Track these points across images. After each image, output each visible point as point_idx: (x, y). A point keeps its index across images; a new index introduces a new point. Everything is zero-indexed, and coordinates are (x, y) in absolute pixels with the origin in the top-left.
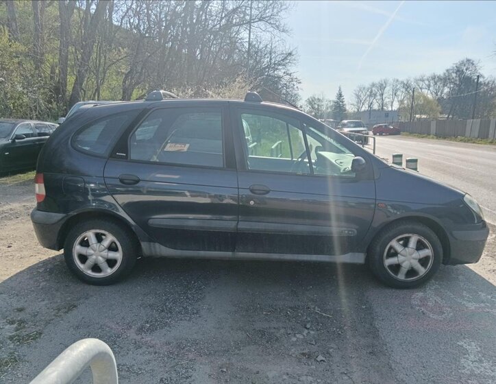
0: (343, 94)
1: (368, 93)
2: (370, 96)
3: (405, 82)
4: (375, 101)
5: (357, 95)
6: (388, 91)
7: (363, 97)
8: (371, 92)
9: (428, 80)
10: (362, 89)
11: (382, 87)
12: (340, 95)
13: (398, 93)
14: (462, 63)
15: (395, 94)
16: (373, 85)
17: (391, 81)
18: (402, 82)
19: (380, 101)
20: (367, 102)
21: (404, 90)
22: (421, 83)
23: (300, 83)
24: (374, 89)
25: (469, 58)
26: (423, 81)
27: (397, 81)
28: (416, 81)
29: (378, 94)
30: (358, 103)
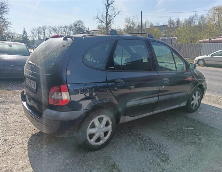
0: (26, 31)
1: (38, 32)
2: (39, 33)
3: (54, 28)
4: (41, 35)
5: (32, 32)
6: (47, 31)
7: (35, 33)
8: (39, 31)
9: (63, 28)
10: (34, 29)
11: (44, 29)
12: (25, 32)
13: (52, 32)
14: (78, 22)
15: (50, 33)
16: (40, 28)
17: (48, 27)
18: (53, 28)
19: (44, 36)
20: (38, 36)
21: (54, 31)
22: (61, 28)
23: (11, 24)
24: (40, 30)
25: (80, 20)
26: (62, 28)
27: (50, 27)
28: (59, 28)
29: (42, 32)
30: (33, 36)
